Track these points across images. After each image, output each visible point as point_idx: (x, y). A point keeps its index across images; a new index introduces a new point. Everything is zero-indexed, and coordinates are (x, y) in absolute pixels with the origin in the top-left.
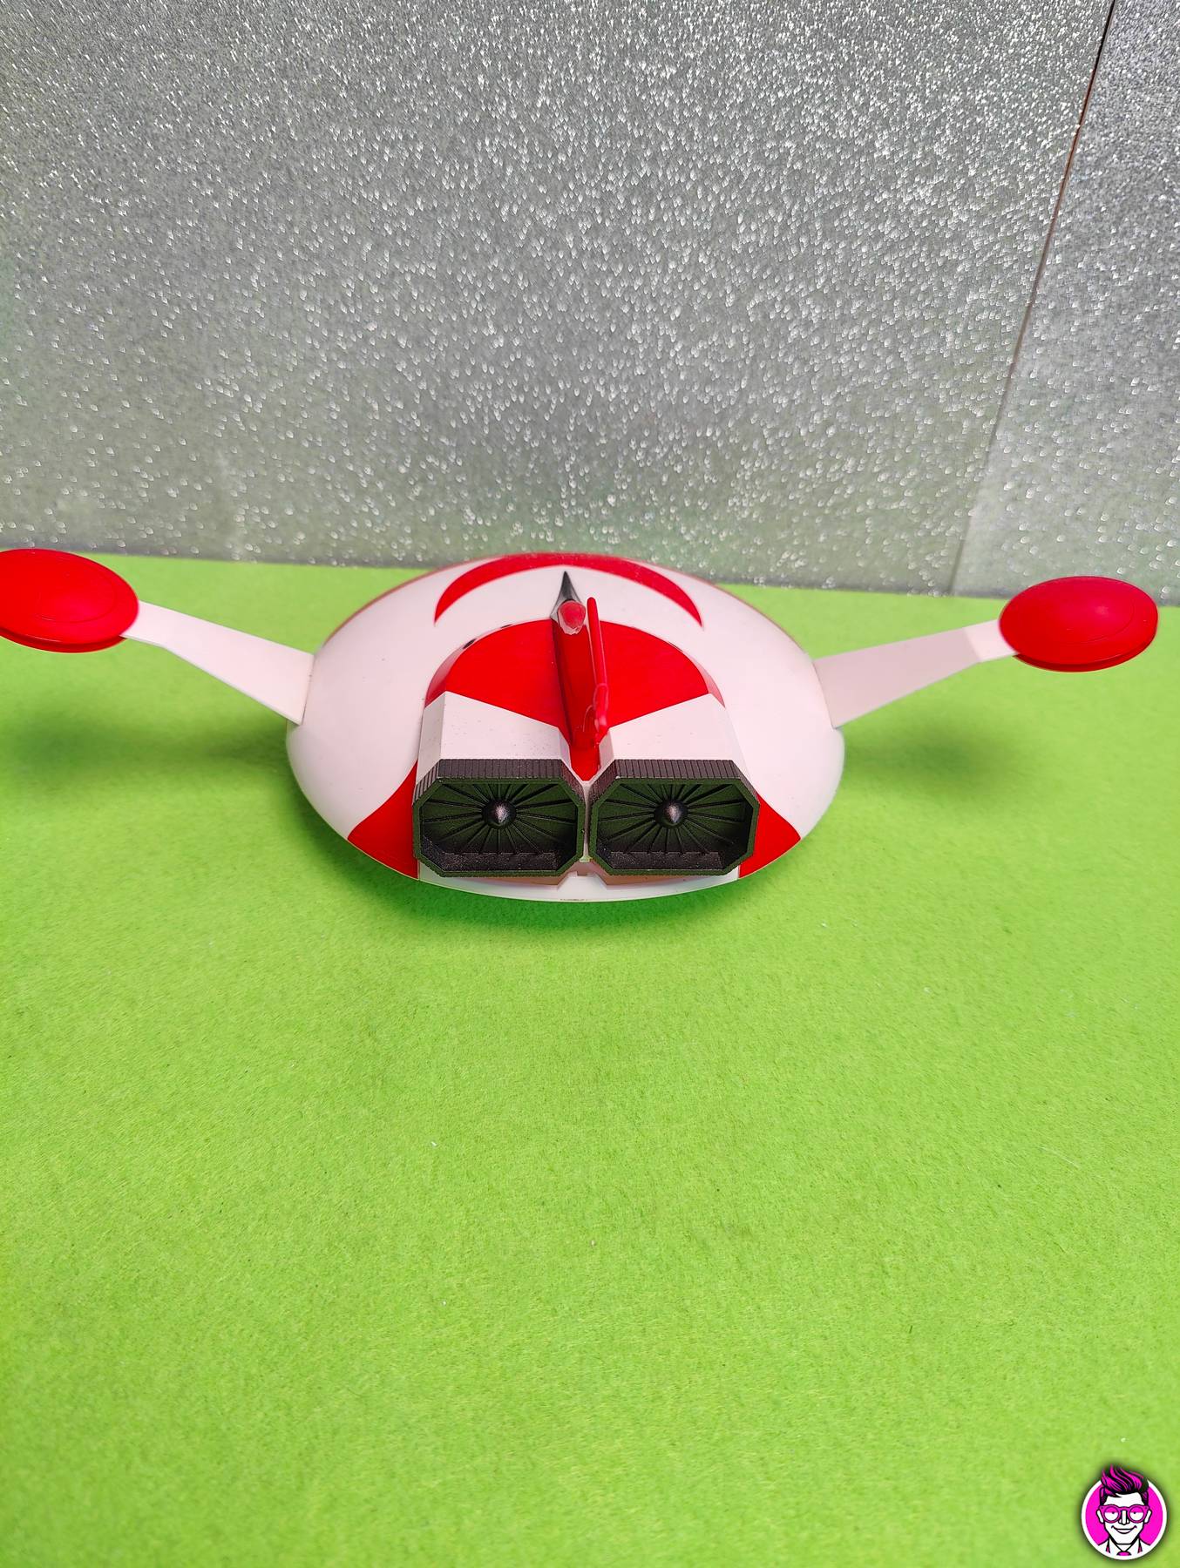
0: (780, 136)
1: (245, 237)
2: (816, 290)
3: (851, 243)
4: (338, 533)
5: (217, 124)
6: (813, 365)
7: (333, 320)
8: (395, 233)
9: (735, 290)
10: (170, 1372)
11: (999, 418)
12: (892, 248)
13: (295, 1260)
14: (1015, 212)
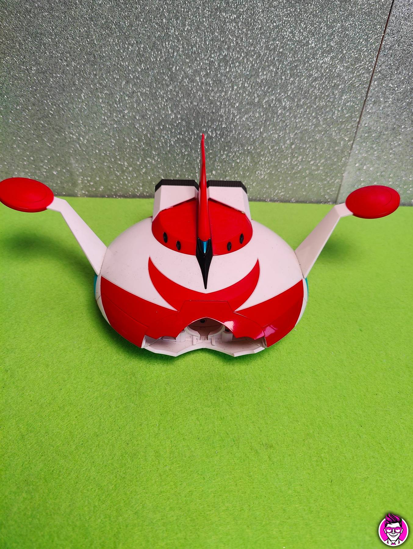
0: (274, 40)
1: (79, 80)
2: (288, 96)
3: (300, 78)
4: (116, 186)
5: (67, 38)
6: (287, 123)
7: (112, 110)
8: (134, 77)
9: (258, 96)
10: (66, 505)
11: (354, 140)
12: (316, 79)
13: (110, 462)
14: (360, 66)
